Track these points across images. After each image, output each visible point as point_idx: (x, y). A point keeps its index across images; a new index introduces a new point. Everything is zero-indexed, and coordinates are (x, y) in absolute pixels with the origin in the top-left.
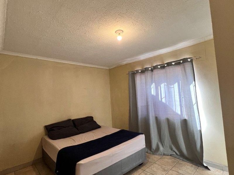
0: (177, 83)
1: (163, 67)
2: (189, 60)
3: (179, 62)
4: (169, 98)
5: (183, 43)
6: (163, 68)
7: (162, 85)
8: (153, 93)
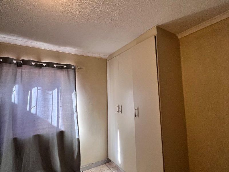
0: (57, 89)
1: (39, 65)
2: (73, 67)
3: (62, 66)
4: (44, 107)
5: (69, 48)
6: (39, 67)
7: (34, 90)
8: (13, 100)
